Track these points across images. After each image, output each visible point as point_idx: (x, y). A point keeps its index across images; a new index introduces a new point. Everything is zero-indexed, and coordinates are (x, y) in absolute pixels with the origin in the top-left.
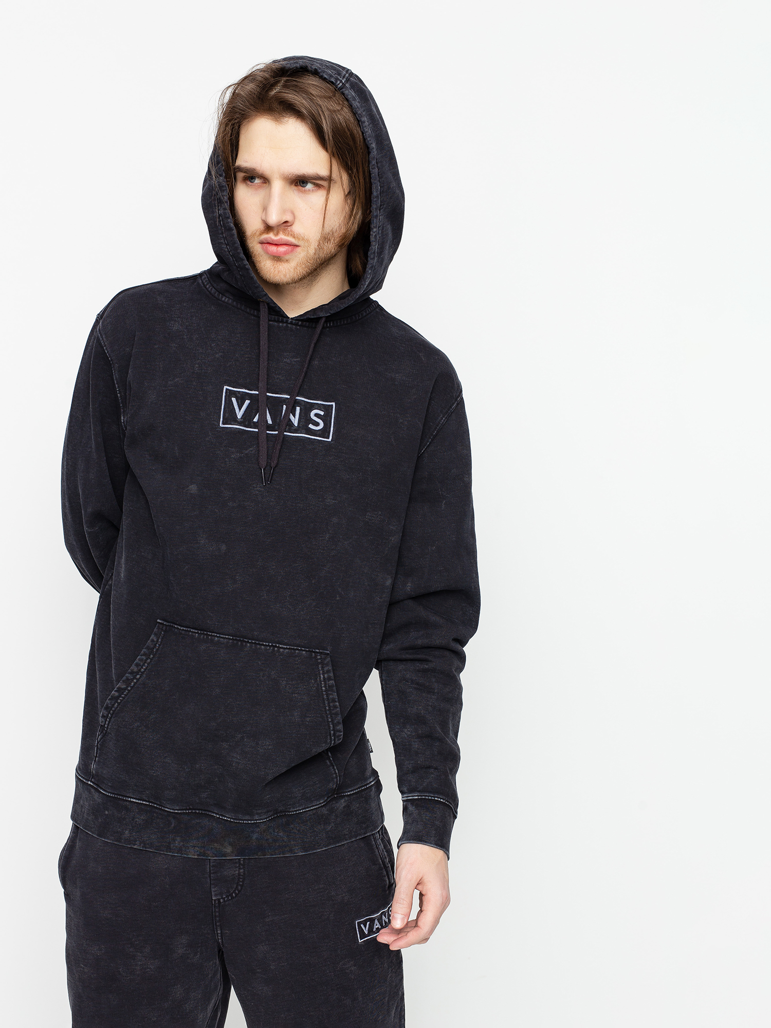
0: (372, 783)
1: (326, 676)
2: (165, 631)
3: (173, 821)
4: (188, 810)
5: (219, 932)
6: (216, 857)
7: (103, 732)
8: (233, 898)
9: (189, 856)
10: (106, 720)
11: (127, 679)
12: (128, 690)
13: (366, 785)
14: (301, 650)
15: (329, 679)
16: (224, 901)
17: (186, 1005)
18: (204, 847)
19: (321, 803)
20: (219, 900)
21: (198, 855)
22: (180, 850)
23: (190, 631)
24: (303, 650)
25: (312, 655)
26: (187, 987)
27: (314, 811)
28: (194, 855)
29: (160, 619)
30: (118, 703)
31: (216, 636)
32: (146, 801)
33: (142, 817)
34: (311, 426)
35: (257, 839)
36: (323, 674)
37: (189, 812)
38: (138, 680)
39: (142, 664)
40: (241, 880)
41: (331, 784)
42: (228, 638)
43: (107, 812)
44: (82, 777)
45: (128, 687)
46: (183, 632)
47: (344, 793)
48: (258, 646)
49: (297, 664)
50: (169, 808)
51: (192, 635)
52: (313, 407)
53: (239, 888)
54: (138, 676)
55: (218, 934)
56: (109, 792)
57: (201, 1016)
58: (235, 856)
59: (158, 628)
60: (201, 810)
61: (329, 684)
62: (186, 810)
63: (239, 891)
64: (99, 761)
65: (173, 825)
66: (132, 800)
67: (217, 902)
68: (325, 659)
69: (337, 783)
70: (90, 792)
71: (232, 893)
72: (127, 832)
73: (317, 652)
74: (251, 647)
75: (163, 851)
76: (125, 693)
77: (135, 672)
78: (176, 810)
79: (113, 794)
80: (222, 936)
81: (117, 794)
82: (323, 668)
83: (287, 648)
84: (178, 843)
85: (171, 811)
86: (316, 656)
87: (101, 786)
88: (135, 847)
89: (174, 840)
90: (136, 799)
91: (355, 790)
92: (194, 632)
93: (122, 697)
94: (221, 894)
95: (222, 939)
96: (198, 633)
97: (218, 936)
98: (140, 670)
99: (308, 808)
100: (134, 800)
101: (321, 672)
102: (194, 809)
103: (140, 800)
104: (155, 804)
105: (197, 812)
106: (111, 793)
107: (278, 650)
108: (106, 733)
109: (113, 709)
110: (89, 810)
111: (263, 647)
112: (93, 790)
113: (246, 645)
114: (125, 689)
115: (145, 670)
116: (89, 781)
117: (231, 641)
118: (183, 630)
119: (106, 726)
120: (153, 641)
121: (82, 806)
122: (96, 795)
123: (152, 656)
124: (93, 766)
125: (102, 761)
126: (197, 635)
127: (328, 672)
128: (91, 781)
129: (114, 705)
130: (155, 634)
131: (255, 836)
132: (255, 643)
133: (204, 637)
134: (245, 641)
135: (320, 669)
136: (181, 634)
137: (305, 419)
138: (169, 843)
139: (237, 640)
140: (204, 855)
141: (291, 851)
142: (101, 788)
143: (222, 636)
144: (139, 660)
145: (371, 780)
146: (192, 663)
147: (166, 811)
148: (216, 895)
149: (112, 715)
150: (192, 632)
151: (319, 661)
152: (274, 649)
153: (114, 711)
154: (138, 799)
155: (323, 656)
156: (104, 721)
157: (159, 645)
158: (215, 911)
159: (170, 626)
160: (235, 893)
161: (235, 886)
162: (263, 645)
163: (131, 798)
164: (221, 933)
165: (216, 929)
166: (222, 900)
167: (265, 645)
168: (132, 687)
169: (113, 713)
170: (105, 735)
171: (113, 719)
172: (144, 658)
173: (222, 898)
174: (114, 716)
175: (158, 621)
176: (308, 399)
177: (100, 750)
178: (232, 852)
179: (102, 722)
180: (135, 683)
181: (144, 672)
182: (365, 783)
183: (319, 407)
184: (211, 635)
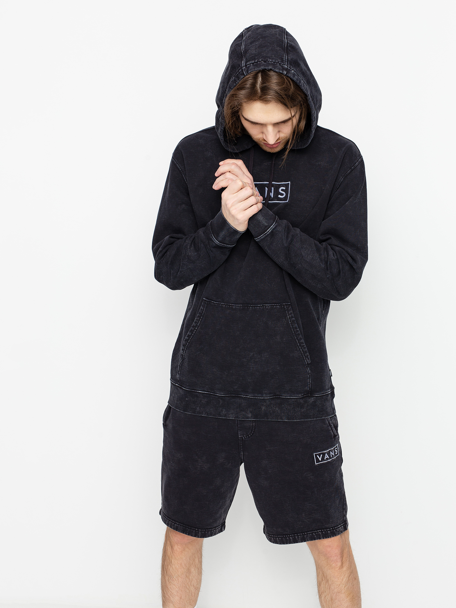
0: (329, 393)
1: (290, 316)
2: (207, 304)
3: (221, 401)
4: (228, 394)
5: (242, 453)
6: (244, 419)
7: (182, 358)
8: (249, 437)
9: (230, 418)
10: (184, 352)
11: (192, 330)
12: (192, 336)
13: (326, 393)
14: (277, 305)
15: (292, 317)
16: (245, 438)
17: (222, 489)
18: (237, 414)
19: (299, 396)
20: (242, 437)
21: (234, 418)
22: (225, 416)
23: (221, 304)
24: (278, 305)
25: (282, 307)
26: (223, 479)
27: (296, 400)
28: (233, 418)
29: (205, 298)
30: (188, 342)
31: (234, 306)
32: (206, 392)
33: (205, 400)
34: (280, 196)
35: (264, 410)
36: (289, 315)
37: (228, 396)
38: (196, 330)
39: (197, 322)
40: (254, 428)
41: (306, 388)
42: (240, 306)
43: (187, 399)
44: (173, 382)
45: (192, 334)
46: (216, 305)
47: (314, 394)
48: (256, 307)
49: (275, 313)
50: (218, 394)
51: (221, 306)
52: (280, 186)
53: (253, 432)
54: (196, 328)
55: (241, 454)
56: (187, 389)
57: (229, 495)
58: (253, 419)
59: (204, 303)
60: (235, 394)
61: (292, 320)
62: (227, 394)
63: (252, 434)
64: (180, 373)
65: (221, 403)
66: (199, 391)
67: (241, 438)
68: (289, 307)
69: (310, 387)
70: (178, 389)
71: (249, 435)
72: (198, 408)
73: (284, 305)
74: (252, 309)
75: (217, 417)
76: (191, 337)
77: (195, 326)
78: (222, 394)
79: (190, 389)
80: (243, 456)
81: (191, 389)
82: (288, 312)
83: (270, 306)
84: (224, 412)
85: (220, 395)
86: (284, 307)
87: (183, 386)
88: (203, 415)
89: (222, 411)
90: (201, 391)
91: (320, 394)
92: (223, 304)
93: (190, 339)
94: (243, 435)
95: (243, 457)
96: (224, 304)
97: (241, 455)
98: (197, 325)
99: (292, 396)
100: (201, 392)
101: (288, 314)
102: (231, 394)
103: (203, 391)
104: (212, 392)
105: (233, 395)
106: (188, 389)
107: (266, 307)
108: (184, 358)
109: (187, 346)
110: (178, 399)
111: (258, 307)
112: (179, 388)
113: (250, 308)
114: (191, 335)
115: (199, 324)
116: (176, 384)
117: (242, 307)
118: (216, 303)
119: (184, 355)
120: (201, 309)
121: (174, 397)
122: (181, 391)
123: (202, 317)
124: (178, 376)
125: (182, 373)
126: (224, 306)
127: (291, 313)
128: (177, 384)
129: (187, 343)
130: (203, 306)
131: (263, 408)
132: (254, 306)
133: (228, 306)
134: (249, 306)
135: (287, 313)
136: (215, 305)
137: (277, 193)
138: (220, 412)
139: (245, 306)
140: (237, 417)
141: (281, 418)
142: (183, 387)
143: (237, 305)
144: (196, 320)
145: (329, 391)
146: (223, 320)
147: (217, 395)
148: (240, 435)
149: (186, 349)
150: (222, 304)
151: (286, 309)
152: (263, 307)
153: (187, 347)
154: (202, 391)
155: (287, 306)
156: (183, 352)
157: (205, 311)
158: (240, 443)
159: (209, 301)
160: (251, 435)
161: (250, 431)
162: (258, 306)
163: (199, 390)
164: (243, 454)
165: (241, 452)
166: (243, 438)
167: (259, 306)
168: (194, 334)
169: (187, 348)
170: (183, 359)
171: (187, 351)
172: (198, 318)
173: (244, 437)
174: (187, 349)
175: (204, 299)
176: (277, 182)
177: (181, 367)
178: (251, 416)
179: (182, 353)
180: (195, 332)
181: (199, 325)
182: (326, 392)
183: (283, 185)
184: (231, 305)
